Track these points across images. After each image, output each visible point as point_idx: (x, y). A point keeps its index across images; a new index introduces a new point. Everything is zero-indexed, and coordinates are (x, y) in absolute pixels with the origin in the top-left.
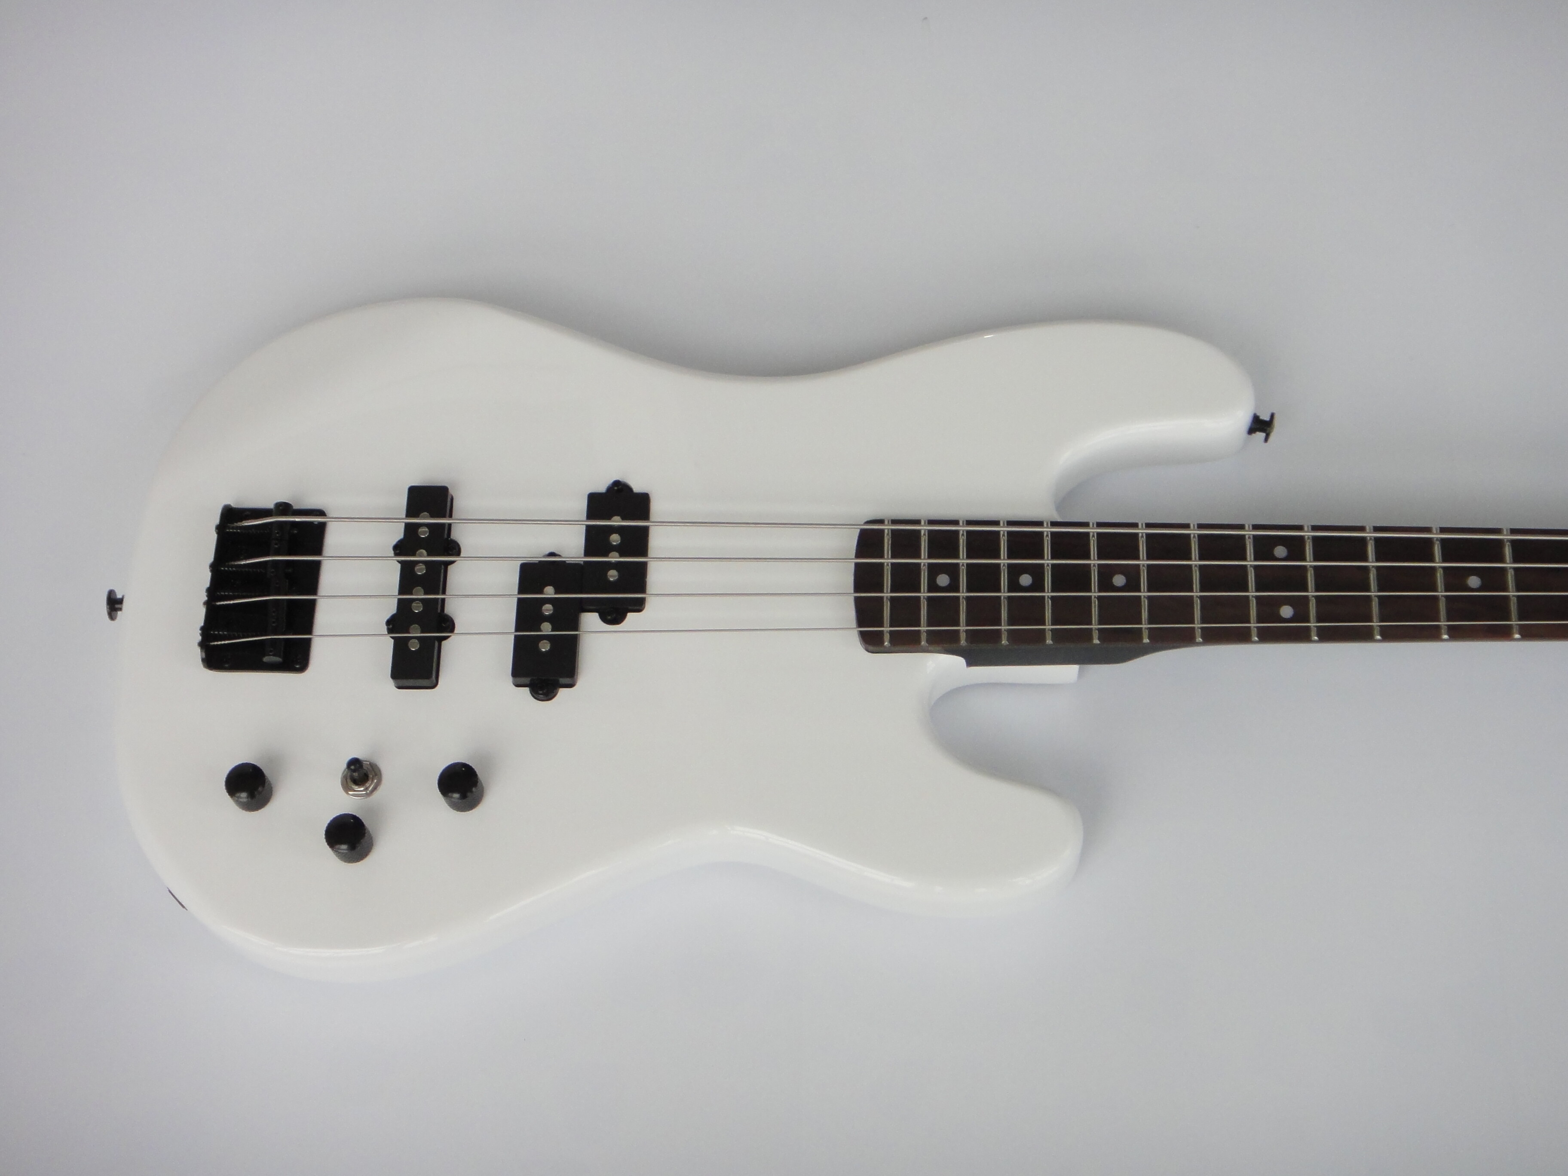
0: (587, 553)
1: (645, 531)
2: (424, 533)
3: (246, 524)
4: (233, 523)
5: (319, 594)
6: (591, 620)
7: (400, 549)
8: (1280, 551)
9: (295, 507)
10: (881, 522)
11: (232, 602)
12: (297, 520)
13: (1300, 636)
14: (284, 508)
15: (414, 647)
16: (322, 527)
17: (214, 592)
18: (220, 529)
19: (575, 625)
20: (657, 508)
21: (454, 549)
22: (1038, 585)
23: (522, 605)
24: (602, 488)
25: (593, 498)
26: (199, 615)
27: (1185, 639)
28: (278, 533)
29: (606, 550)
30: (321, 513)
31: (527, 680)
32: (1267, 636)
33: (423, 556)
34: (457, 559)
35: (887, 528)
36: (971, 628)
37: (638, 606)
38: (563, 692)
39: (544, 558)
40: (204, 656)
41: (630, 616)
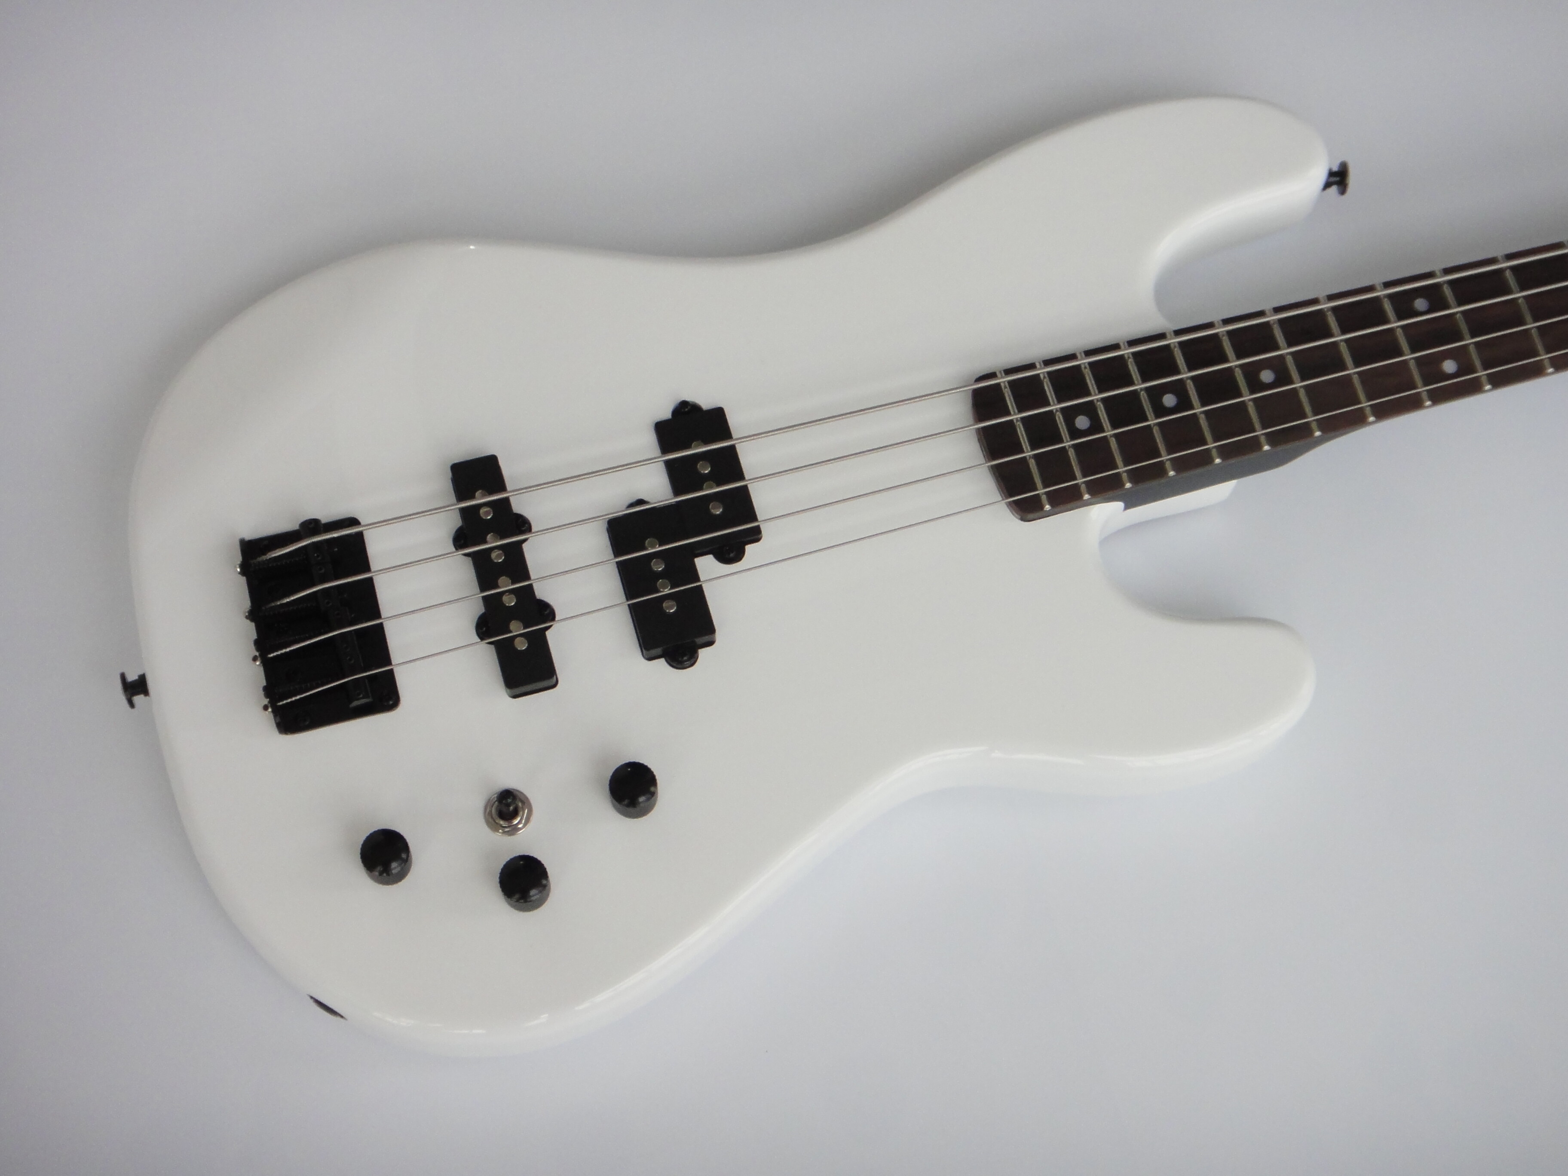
0: (677, 491)
1: (731, 452)
2: (487, 514)
3: (273, 556)
4: (256, 559)
5: (383, 617)
6: (706, 565)
7: (461, 540)
8: (1420, 304)
9: (324, 520)
10: (992, 375)
11: (288, 650)
12: (335, 535)
13: (1472, 388)
14: (312, 526)
15: (521, 645)
16: (359, 538)
17: (263, 645)
18: (246, 569)
19: (694, 576)
20: (734, 420)
21: (522, 525)
22: (1184, 403)
23: (624, 570)
24: (666, 413)
25: (661, 428)
26: (255, 674)
27: (1356, 420)
28: (318, 556)
29: (698, 483)
30: (353, 522)
31: (659, 651)
32: (1438, 397)
33: (492, 542)
34: (529, 536)
35: (1003, 380)
36: (1130, 467)
37: (755, 535)
38: (703, 653)
39: (626, 510)
40: (278, 720)
41: (749, 548)
